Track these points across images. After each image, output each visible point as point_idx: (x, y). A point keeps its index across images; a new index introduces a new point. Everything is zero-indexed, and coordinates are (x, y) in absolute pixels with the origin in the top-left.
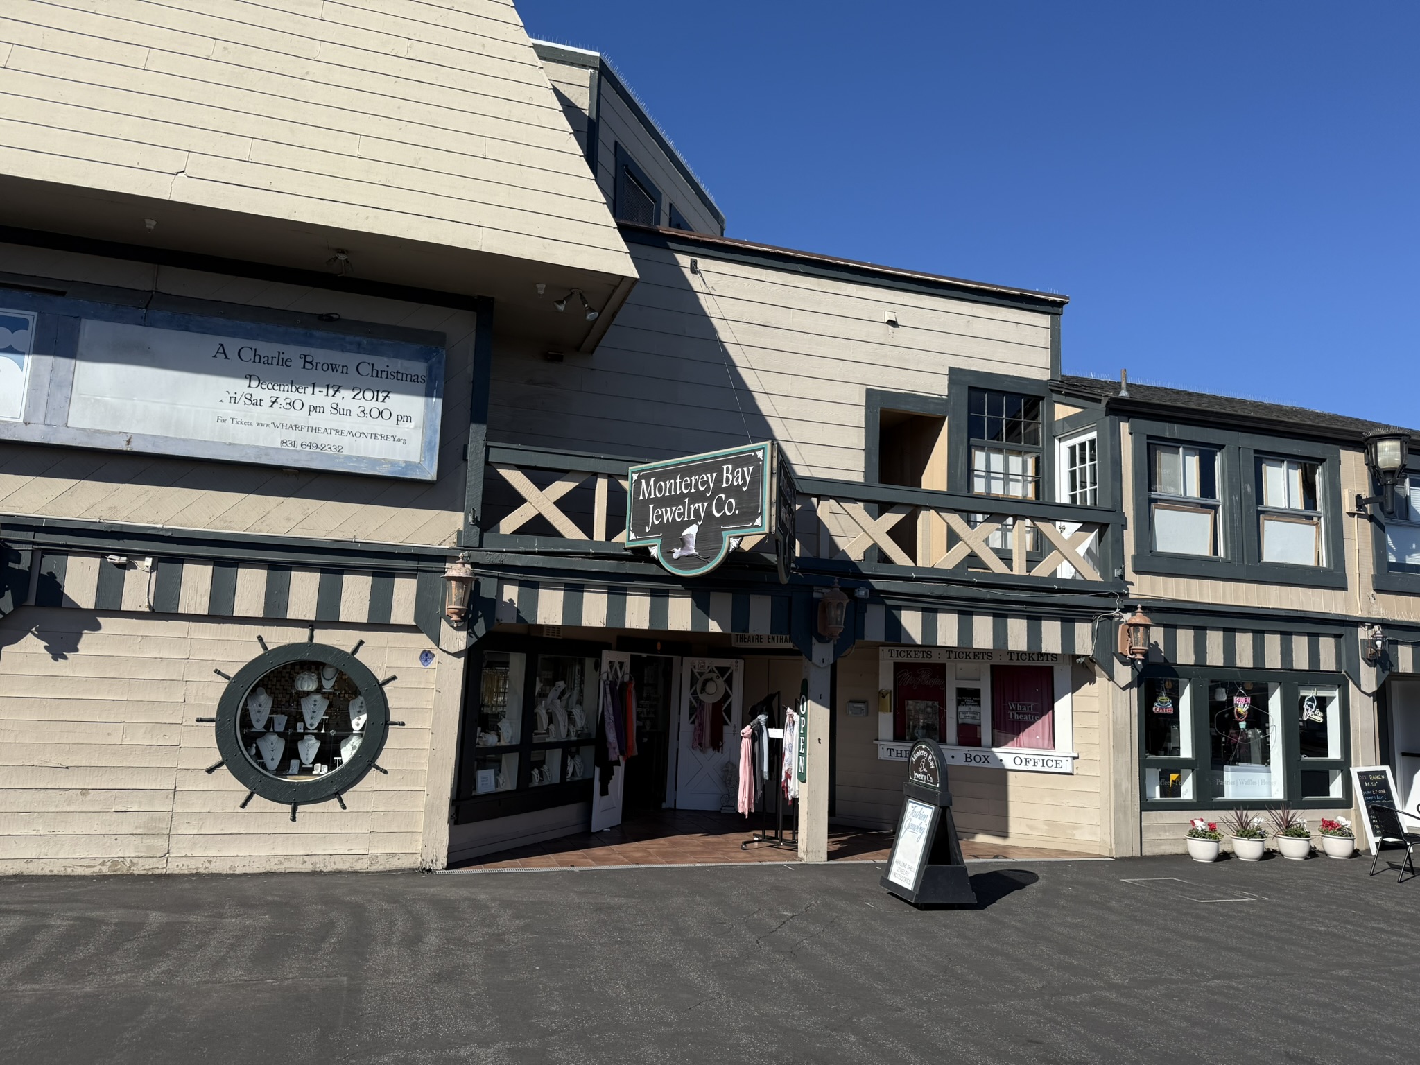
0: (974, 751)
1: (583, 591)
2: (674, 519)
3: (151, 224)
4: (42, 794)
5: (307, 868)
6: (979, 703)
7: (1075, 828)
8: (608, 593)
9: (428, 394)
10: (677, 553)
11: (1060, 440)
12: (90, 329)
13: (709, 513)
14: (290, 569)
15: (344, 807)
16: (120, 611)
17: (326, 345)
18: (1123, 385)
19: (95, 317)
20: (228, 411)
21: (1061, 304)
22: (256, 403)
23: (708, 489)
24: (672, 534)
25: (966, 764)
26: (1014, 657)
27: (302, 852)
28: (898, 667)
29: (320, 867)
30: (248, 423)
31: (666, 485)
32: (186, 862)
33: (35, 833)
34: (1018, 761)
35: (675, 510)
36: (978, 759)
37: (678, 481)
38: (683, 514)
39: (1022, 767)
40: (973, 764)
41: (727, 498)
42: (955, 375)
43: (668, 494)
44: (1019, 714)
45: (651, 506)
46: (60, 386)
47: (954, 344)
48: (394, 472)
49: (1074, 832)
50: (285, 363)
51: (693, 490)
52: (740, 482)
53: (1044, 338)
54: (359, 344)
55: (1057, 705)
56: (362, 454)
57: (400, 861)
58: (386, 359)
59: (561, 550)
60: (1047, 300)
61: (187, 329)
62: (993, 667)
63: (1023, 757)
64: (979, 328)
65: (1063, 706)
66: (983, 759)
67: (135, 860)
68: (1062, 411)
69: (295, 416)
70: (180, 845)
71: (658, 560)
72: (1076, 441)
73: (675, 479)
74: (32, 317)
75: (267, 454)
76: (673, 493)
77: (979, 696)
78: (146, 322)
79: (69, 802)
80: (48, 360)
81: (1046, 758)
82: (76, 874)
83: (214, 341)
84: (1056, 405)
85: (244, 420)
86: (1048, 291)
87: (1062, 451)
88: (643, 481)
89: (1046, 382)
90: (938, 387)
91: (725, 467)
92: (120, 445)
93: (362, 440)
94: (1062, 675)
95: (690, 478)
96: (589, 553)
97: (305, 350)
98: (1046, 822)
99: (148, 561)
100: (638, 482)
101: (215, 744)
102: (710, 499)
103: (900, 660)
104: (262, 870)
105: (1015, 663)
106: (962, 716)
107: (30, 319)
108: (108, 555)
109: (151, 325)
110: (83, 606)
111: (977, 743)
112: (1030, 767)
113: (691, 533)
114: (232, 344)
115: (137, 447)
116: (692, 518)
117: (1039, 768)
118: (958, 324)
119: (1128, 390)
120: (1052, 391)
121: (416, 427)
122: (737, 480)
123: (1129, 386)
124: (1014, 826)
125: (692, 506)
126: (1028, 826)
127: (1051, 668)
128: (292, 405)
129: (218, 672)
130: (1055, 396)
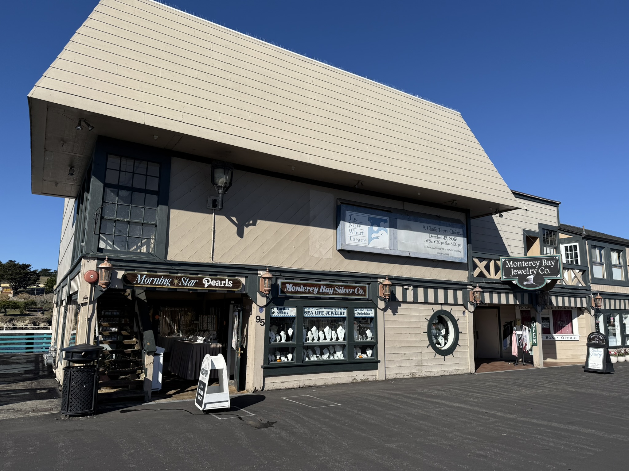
0: (548, 335)
1: (493, 293)
2: (523, 273)
3: (419, 194)
4: (396, 355)
5: (448, 374)
6: (549, 322)
7: (580, 356)
8: (498, 294)
9: (464, 237)
10: (525, 283)
11: (561, 244)
12: (399, 222)
13: (538, 272)
14: (438, 289)
15: (453, 356)
16: (407, 302)
17: (444, 225)
18: (584, 230)
19: (400, 219)
20: (427, 244)
21: (558, 204)
22: (431, 242)
23: (537, 265)
24: (523, 278)
25: (546, 339)
26: (560, 308)
27: (447, 370)
28: (522, 312)
29: (451, 374)
30: (431, 248)
31: (518, 264)
32: (425, 373)
33: (396, 366)
34: (562, 338)
35: (523, 271)
36: (550, 338)
37: (523, 262)
38: (527, 272)
39: (564, 339)
40: (549, 339)
41: (545, 269)
42: (540, 225)
43: (519, 266)
44: (561, 324)
45: (512, 269)
46: (395, 238)
47: (539, 216)
48: (459, 261)
49: (580, 357)
50: (436, 230)
51: (530, 266)
52: (550, 265)
53: (555, 214)
54: (450, 224)
55: (573, 321)
56: (453, 256)
57: (465, 371)
58: (455, 229)
59: (488, 282)
60: (556, 203)
61: (417, 222)
62: (553, 311)
63: (564, 336)
64: (544, 211)
65: (575, 321)
66: (552, 338)
67: (416, 373)
68: (562, 236)
69: (439, 245)
70: (424, 368)
71: (517, 285)
72: (568, 245)
73: (522, 262)
74: (388, 219)
75: (435, 257)
76: (521, 266)
77: (549, 320)
78: (409, 220)
79: (402, 357)
80: (393, 229)
81: (571, 337)
82: (406, 378)
83: (422, 224)
84: (560, 234)
85: (430, 247)
86: (556, 200)
87: (562, 247)
88: (507, 262)
89: (557, 227)
90: (536, 229)
91: (543, 260)
92: (408, 255)
93: (452, 252)
94: (574, 312)
95: (528, 262)
96: (494, 282)
97: (440, 227)
98: (572, 355)
99: (412, 287)
100: (505, 262)
101: (427, 339)
102: (538, 269)
103: (522, 309)
104: (440, 375)
105: (560, 310)
106: (543, 325)
107: (387, 219)
108: (404, 286)
109: (410, 221)
110: (400, 301)
111: (549, 333)
112: (566, 339)
113: (531, 278)
114: (426, 225)
115: (412, 255)
116: (531, 273)
117: (569, 339)
118: (538, 210)
119: (585, 232)
120: (559, 230)
121: (462, 248)
122: (549, 264)
123: (585, 230)
124: (558, 356)
125: (530, 270)
126: (566, 356)
127: (571, 311)
128: (438, 242)
129: (426, 318)
130: (559, 231)
